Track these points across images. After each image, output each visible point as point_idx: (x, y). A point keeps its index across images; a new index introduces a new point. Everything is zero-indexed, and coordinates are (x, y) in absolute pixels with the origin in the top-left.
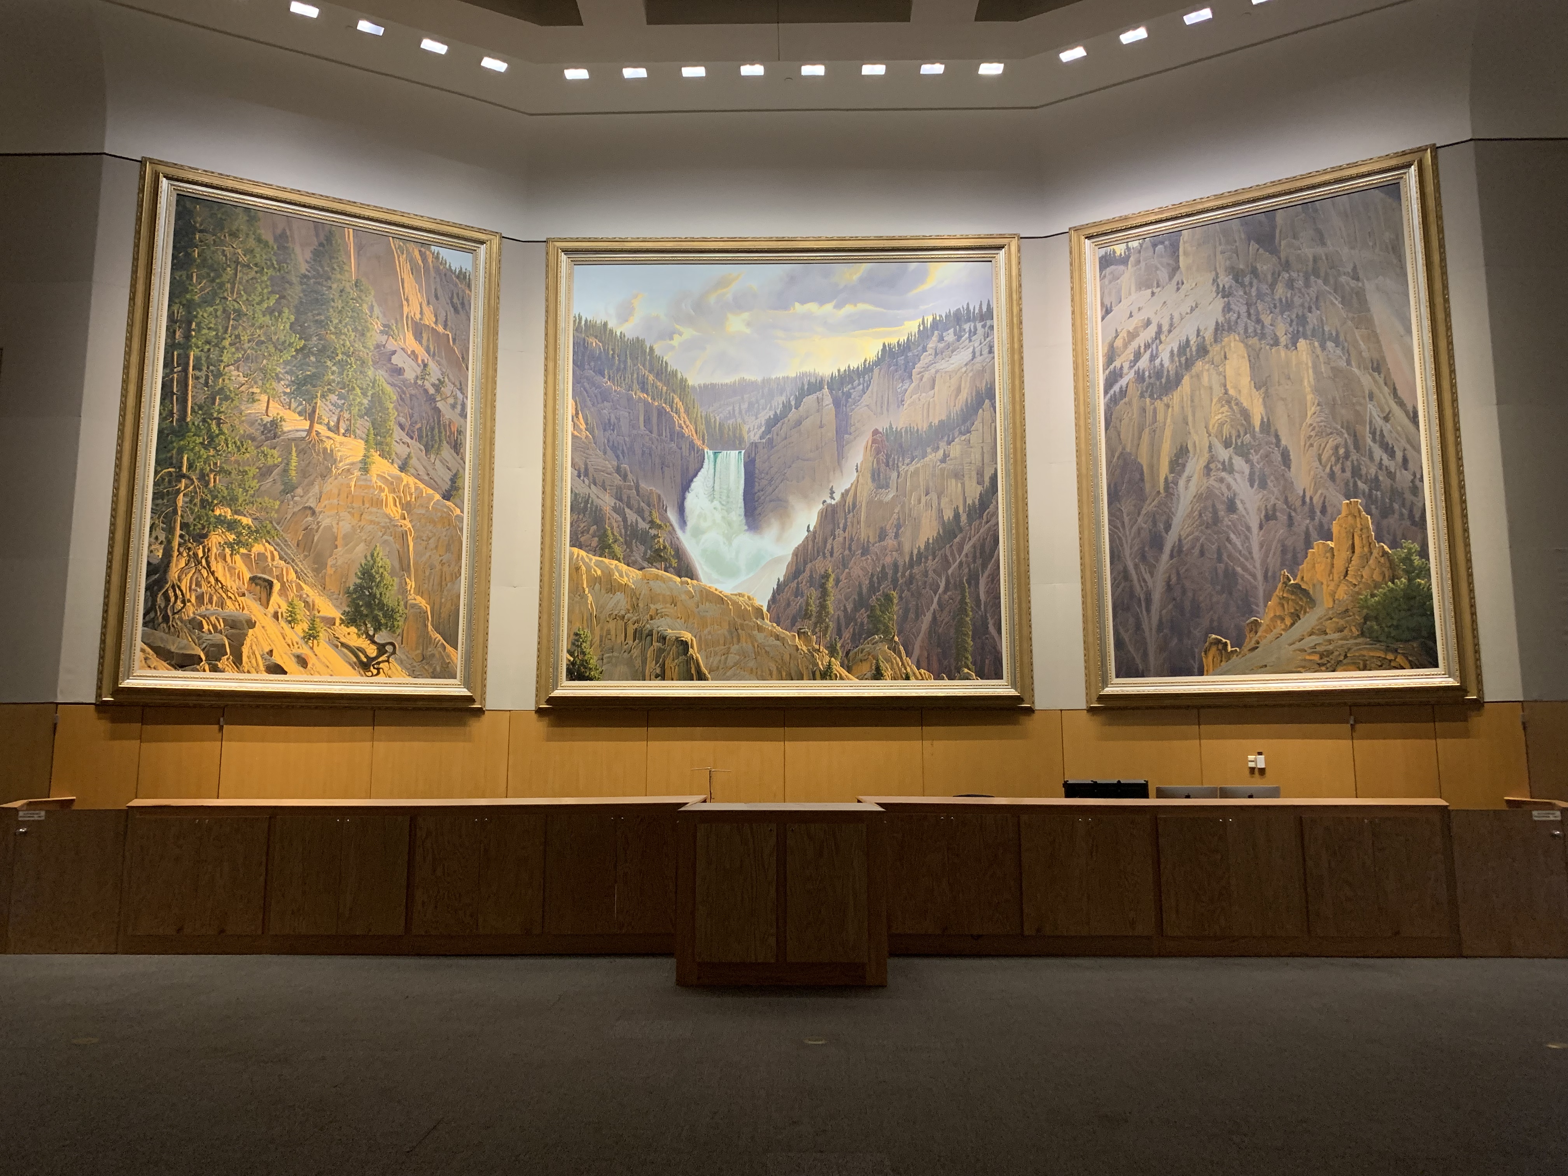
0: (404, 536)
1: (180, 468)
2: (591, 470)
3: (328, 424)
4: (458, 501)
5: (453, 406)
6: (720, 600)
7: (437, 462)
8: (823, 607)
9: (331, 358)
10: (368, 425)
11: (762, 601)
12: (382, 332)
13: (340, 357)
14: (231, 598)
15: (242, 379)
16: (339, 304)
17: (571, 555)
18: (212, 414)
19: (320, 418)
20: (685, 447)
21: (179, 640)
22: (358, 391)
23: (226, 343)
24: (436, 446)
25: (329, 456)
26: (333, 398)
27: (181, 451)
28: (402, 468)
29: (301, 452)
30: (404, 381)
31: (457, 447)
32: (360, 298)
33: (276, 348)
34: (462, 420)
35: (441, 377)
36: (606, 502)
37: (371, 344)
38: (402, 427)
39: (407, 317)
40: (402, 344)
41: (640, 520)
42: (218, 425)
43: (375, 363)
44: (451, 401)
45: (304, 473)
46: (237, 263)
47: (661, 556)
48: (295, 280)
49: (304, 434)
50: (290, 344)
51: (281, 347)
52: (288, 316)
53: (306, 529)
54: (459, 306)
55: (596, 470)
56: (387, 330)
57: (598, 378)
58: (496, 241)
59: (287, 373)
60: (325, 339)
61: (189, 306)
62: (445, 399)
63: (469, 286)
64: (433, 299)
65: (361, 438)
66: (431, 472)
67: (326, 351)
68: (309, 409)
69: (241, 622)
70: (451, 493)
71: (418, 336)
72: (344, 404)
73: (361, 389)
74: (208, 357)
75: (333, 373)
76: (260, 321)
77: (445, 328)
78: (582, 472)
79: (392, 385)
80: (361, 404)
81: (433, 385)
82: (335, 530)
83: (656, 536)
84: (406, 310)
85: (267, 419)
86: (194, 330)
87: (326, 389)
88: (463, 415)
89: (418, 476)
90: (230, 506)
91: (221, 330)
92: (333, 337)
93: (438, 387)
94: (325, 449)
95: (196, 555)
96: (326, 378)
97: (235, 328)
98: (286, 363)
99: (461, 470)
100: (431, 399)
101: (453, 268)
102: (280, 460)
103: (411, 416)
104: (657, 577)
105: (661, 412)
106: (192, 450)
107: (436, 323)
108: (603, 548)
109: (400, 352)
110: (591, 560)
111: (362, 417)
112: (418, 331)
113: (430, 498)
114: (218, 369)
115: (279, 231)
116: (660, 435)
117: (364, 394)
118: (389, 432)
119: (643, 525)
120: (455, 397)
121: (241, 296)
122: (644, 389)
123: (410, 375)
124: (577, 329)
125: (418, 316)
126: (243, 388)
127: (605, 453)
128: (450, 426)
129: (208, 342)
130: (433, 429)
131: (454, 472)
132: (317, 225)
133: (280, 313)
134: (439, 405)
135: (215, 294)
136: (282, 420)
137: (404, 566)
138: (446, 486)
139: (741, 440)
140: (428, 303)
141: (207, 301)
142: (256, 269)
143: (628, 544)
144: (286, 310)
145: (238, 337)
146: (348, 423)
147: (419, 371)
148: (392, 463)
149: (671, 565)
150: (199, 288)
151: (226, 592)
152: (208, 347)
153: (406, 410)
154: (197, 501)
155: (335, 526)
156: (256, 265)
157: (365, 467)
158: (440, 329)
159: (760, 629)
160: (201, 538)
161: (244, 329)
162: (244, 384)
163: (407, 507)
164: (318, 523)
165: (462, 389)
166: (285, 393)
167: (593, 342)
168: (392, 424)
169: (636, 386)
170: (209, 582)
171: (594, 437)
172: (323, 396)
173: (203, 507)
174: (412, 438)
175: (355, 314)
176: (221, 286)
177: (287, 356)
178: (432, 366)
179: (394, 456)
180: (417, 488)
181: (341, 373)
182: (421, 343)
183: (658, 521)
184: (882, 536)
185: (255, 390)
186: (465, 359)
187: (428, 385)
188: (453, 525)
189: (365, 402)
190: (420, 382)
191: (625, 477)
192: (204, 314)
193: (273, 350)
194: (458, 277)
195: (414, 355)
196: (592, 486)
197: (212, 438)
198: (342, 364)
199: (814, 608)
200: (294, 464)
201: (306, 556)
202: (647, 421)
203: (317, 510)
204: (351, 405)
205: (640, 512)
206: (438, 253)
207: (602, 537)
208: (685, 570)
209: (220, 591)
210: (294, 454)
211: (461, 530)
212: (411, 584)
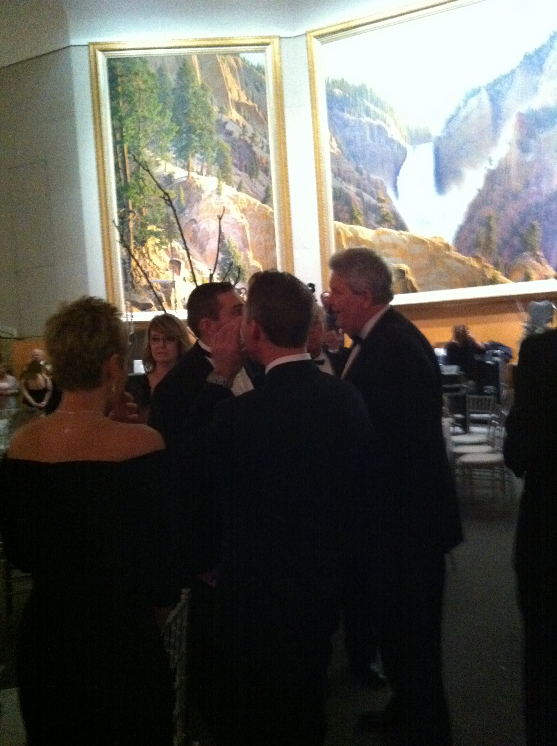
0: (243, 228)
1: (128, 207)
2: (342, 172)
3: (197, 172)
4: (269, 204)
5: (262, 148)
6: (422, 242)
7: (257, 183)
8: (489, 238)
9: (194, 133)
10: (217, 168)
11: (450, 239)
12: (219, 112)
13: (198, 131)
14: (161, 272)
15: (151, 154)
16: (194, 101)
17: (335, 225)
18: (139, 176)
19: (192, 168)
20: (395, 147)
21: (140, 296)
22: (210, 149)
23: (141, 136)
24: (255, 173)
25: (200, 189)
26: (198, 155)
27: (128, 199)
28: (239, 189)
29: (186, 189)
30: (234, 139)
31: (267, 171)
32: (204, 94)
33: (165, 133)
34: (267, 155)
35: (253, 132)
36: (352, 190)
37: (214, 120)
38: (235, 165)
39: (231, 100)
40: (230, 116)
41: (371, 198)
42: (143, 181)
43: (217, 131)
44: (260, 145)
45: (188, 201)
46: (140, 90)
47: (386, 220)
48: (170, 92)
49: (185, 179)
50: (172, 130)
51: (168, 132)
52: (170, 114)
53: (193, 231)
54: (259, 87)
55: (345, 172)
56: (222, 111)
57: (341, 114)
58: (276, 41)
59: (173, 146)
60: (189, 123)
61: (120, 119)
62: (257, 145)
63: (264, 73)
64: (245, 87)
65: (215, 176)
66: (254, 189)
67: (191, 130)
68: (186, 164)
69: (168, 284)
70: (266, 199)
71: (238, 110)
72: (203, 158)
73: (211, 147)
74: (133, 145)
75: (196, 141)
76: (156, 120)
77: (253, 101)
78: (337, 174)
79: (228, 142)
80: (212, 156)
81: (250, 138)
82: (208, 230)
83: (382, 207)
84: (230, 96)
85: (166, 174)
86: (124, 132)
87: (193, 152)
88: (268, 152)
89: (247, 193)
90: (154, 224)
91: (137, 129)
92: (193, 121)
93: (252, 138)
94: (197, 186)
95: (142, 252)
96: (192, 145)
97: (144, 127)
98: (172, 141)
99: (270, 186)
100: (249, 146)
101: (253, 64)
102: (175, 195)
103: (240, 158)
104: (384, 233)
105: (379, 127)
106: (132, 197)
107: (248, 100)
108: (352, 220)
109: (230, 122)
110: (345, 227)
111: (213, 163)
112: (238, 106)
113: (255, 204)
114: (139, 151)
115: (158, 66)
116: (380, 142)
117: (214, 150)
118: (229, 170)
119: (374, 201)
120: (263, 143)
121: (144, 108)
122: (368, 115)
123: (236, 134)
124: (328, 85)
125: (237, 98)
126: (152, 159)
127: (348, 160)
128: (261, 160)
129: (132, 137)
130: (252, 164)
131: (266, 186)
132: (177, 58)
133: (165, 113)
134: (255, 149)
135: (132, 110)
136: (174, 173)
137: (246, 246)
138: (263, 196)
139: (429, 136)
140: (242, 89)
141: (129, 115)
142: (150, 91)
143: (366, 214)
144: (167, 111)
145: (146, 131)
146: (207, 168)
147: (241, 131)
148: (233, 187)
149: (391, 225)
150: (124, 107)
151: (159, 269)
152: (132, 140)
153: (237, 155)
154: (139, 223)
155: (207, 227)
156: (149, 88)
157: (219, 192)
158: (250, 103)
159: (448, 257)
160: (143, 243)
161: (149, 126)
162: (152, 157)
163: (243, 211)
164: (199, 227)
165: (266, 136)
166: (173, 158)
167: (338, 92)
168: (230, 165)
169: (363, 114)
170: (150, 266)
171: (342, 151)
172: (193, 156)
173: (142, 227)
174: (241, 171)
175: (203, 105)
176: (134, 104)
177: (171, 137)
178: (249, 126)
179: (233, 183)
180: (247, 200)
181: (200, 141)
182: (241, 114)
183: (382, 198)
184: (527, 185)
185: (158, 159)
186: (266, 118)
187: (247, 138)
188: (268, 218)
189: (215, 155)
190: (242, 137)
191: (361, 173)
192: (128, 122)
193: (164, 135)
194: (257, 69)
195: (238, 122)
196: (343, 182)
197: (141, 189)
198: (200, 136)
199: (483, 240)
200: (183, 196)
201: (195, 246)
202: (372, 135)
203: (197, 220)
204: (207, 158)
205: (372, 194)
206: (244, 58)
207: (351, 212)
208: (401, 226)
209: (156, 269)
210: (182, 191)
211: (274, 220)
212: (250, 254)
